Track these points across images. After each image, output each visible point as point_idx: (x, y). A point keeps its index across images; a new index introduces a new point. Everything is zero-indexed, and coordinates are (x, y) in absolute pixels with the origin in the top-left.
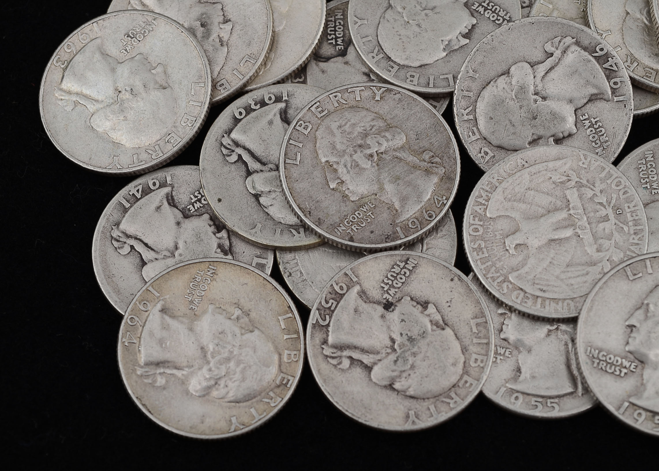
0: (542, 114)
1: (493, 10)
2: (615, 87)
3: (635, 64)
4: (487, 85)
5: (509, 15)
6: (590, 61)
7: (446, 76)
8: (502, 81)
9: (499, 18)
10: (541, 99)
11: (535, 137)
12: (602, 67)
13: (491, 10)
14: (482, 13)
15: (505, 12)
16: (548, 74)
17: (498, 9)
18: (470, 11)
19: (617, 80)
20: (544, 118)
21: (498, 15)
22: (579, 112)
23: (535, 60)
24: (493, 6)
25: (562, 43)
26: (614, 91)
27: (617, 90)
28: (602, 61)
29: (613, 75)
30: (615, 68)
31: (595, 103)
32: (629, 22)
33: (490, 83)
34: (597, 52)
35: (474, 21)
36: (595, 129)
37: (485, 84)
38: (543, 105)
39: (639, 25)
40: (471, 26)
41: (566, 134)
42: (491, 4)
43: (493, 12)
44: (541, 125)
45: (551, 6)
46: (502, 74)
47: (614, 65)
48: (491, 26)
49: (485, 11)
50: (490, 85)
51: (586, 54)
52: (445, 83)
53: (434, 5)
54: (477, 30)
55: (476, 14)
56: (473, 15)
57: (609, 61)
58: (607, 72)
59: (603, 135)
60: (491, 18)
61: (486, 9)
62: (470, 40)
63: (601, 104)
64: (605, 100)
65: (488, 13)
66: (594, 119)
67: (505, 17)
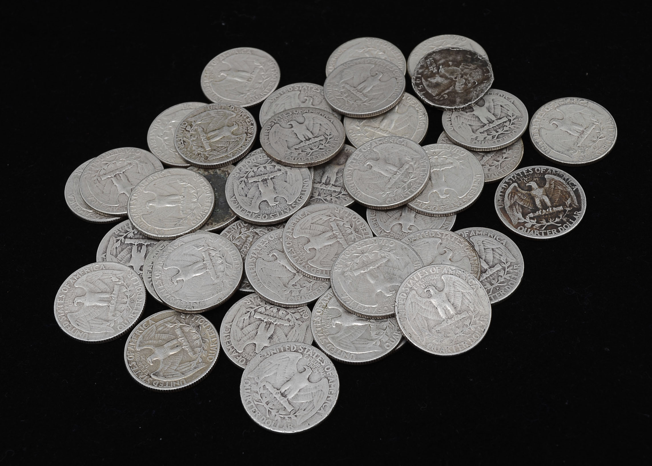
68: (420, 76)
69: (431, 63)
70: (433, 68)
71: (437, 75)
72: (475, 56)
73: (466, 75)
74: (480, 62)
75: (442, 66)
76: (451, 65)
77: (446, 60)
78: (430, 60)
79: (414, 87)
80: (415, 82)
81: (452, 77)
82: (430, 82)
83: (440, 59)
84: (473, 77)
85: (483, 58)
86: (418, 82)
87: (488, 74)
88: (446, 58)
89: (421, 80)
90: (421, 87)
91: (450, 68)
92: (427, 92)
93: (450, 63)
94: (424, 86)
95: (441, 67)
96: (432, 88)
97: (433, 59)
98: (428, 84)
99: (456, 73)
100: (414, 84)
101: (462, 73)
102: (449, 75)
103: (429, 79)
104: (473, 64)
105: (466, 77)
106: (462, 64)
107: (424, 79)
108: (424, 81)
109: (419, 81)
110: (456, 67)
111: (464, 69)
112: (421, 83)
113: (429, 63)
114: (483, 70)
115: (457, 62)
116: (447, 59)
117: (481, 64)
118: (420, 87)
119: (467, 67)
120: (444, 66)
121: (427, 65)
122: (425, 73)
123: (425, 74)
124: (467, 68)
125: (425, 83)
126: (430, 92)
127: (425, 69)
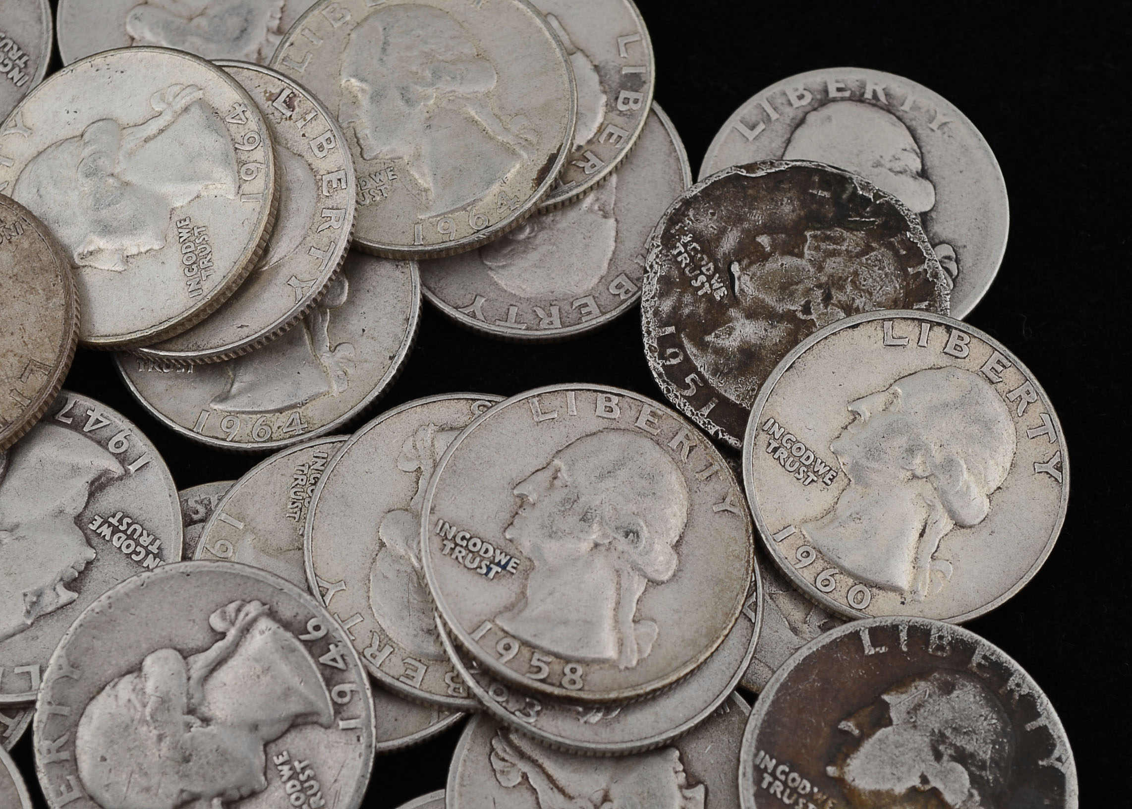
0: (202, 753)
1: (129, 532)
2: (339, 701)
3: (387, 650)
4: (99, 693)
5: (158, 543)
6: (293, 650)
7: (26, 669)
8: (125, 685)
9: (139, 549)
10: (199, 723)
11: (185, 796)
12: (318, 663)
13: (125, 532)
14: (107, 538)
15: (152, 537)
16: (215, 674)
17: (139, 529)
18: (85, 534)
19: (346, 687)
20: (204, 761)
21: (138, 544)
22: (273, 748)
23: (192, 645)
24: (129, 525)
25: (242, 615)
26: (338, 709)
27: (345, 708)
28: (317, 650)
29: (338, 677)
30: (341, 665)
31: (304, 731)
32: (383, 565)
33: (103, 689)
34: (309, 633)
35: (91, 554)
36: (302, 783)
37: (95, 690)
38: (204, 734)
39: (402, 569)
40: (84, 565)
41: (245, 791)
42: (126, 520)
43: (130, 537)
44: (197, 773)
45: (241, 526)
46: (129, 672)
47: (339, 659)
48: (121, 567)
49: (113, 534)
50: (104, 694)
51: (289, 635)
52: (22, 684)
53: (15, 521)
54: (95, 574)
55: (95, 541)
56: (89, 543)
57: (329, 650)
58: (328, 672)
59: (315, 795)
60: (124, 548)
61: (116, 530)
62: (79, 593)
63: (314, 734)
64: (321, 725)
65: (119, 538)
66: (300, 762)
67: (150, 548)
68: (671, 330)
69: (692, 258)
70: (709, 278)
71: (733, 312)
72: (844, 190)
73: (841, 288)
74: (874, 214)
75: (739, 262)
76: (768, 249)
77: (743, 231)
78: (685, 245)
79: (668, 391)
80: (663, 366)
81: (793, 308)
82: (719, 351)
83: (722, 232)
84: (871, 294)
85: (877, 196)
86: (674, 362)
87: (920, 269)
88: (740, 219)
89: (681, 347)
90: (692, 380)
91: (771, 265)
92: (724, 401)
93: (764, 240)
94: (699, 374)
95: (735, 268)
96: (736, 378)
97: (694, 240)
98: (716, 364)
99: (801, 287)
100: (660, 375)
101: (824, 279)
102: (780, 301)
103: (710, 338)
104: (848, 229)
105: (842, 297)
106: (808, 234)
107: (691, 339)
108: (694, 350)
109: (674, 355)
110: (792, 254)
111: (824, 261)
112: (688, 366)
113: (684, 260)
114: (890, 246)
115: (783, 229)
116: (746, 225)
117: (878, 221)
118: (687, 387)
119: (832, 247)
120: (745, 262)
121: (682, 272)
122: (686, 311)
123: (688, 316)
124: (833, 254)
125: (702, 362)
126: (733, 398)
127: (681, 295)
